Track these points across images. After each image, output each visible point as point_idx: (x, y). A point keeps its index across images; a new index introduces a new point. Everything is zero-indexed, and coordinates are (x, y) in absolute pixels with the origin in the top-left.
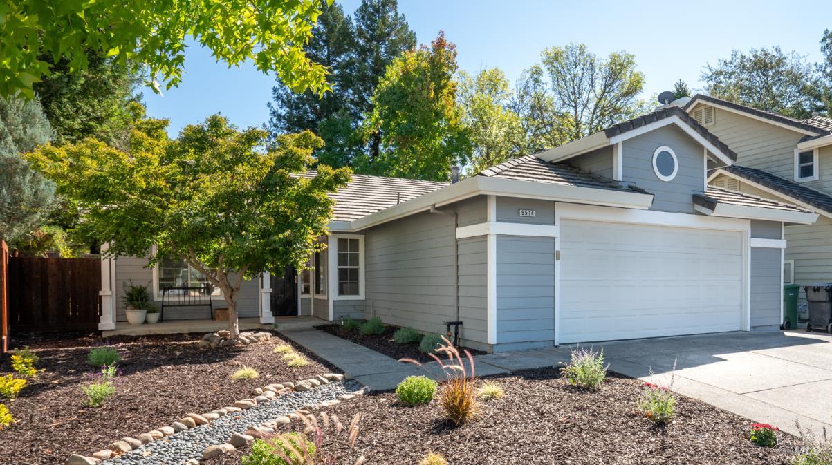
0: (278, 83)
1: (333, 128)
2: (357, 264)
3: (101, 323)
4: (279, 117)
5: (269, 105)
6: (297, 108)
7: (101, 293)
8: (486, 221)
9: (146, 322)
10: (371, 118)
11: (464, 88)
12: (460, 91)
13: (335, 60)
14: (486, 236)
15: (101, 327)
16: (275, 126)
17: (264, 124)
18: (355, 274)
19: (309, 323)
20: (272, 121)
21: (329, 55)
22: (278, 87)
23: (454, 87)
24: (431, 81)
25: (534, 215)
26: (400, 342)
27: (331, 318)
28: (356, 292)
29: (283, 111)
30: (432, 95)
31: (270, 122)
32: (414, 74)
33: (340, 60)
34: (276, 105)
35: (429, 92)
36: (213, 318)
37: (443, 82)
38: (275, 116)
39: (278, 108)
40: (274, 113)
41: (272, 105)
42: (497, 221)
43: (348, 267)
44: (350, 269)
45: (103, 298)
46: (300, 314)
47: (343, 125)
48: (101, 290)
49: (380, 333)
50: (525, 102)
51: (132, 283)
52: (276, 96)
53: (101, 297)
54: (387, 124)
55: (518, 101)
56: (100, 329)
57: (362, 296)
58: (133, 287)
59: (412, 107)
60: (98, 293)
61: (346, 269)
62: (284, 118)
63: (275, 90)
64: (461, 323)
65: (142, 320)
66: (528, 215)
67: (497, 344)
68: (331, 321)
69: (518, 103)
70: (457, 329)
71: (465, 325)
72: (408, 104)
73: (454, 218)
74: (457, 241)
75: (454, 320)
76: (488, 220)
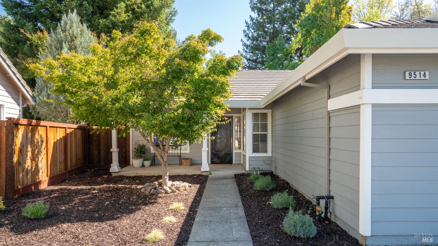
0: (247, 28)
1: (274, 48)
2: (266, 131)
3: (112, 168)
4: (247, 46)
5: (242, 40)
6: (257, 40)
7: (111, 150)
8: (359, 89)
9: (143, 166)
10: (296, 38)
11: (358, 9)
12: (354, 12)
13: (277, 9)
14: (358, 106)
15: (111, 170)
16: (246, 52)
17: (239, 51)
18: (264, 138)
19: (232, 172)
20: (244, 49)
21: (274, 7)
22: (246, 29)
23: (350, 8)
24: (333, 7)
25: (427, 77)
26: (275, 207)
27: (247, 169)
28: (265, 151)
29: (248, 43)
30: (334, 15)
31: (243, 50)
32: (322, 4)
33: (280, 9)
34: (245, 40)
35: (331, 14)
36: (181, 164)
37: (342, 6)
38: (245, 46)
39: (246, 41)
40: (244, 44)
41: (243, 40)
42: (373, 88)
43: (260, 133)
44: (261, 134)
45: (113, 153)
46: (234, 162)
47: (280, 45)
48: (112, 148)
49: (268, 190)
50: (405, 13)
51: (139, 143)
52: (245, 34)
53: (112, 152)
54: (305, 40)
55: (400, 13)
56: (110, 171)
57: (269, 154)
58: (139, 145)
59: (321, 26)
60: (110, 150)
61: (259, 134)
62: (249, 46)
63: (244, 31)
64: (332, 198)
65: (141, 165)
66: (418, 77)
67: (372, 236)
68: (247, 171)
69: (399, 15)
70: (327, 204)
71: (337, 200)
72: (318, 25)
73: (326, 90)
74: (329, 113)
75: (325, 194)
76: (361, 87)
